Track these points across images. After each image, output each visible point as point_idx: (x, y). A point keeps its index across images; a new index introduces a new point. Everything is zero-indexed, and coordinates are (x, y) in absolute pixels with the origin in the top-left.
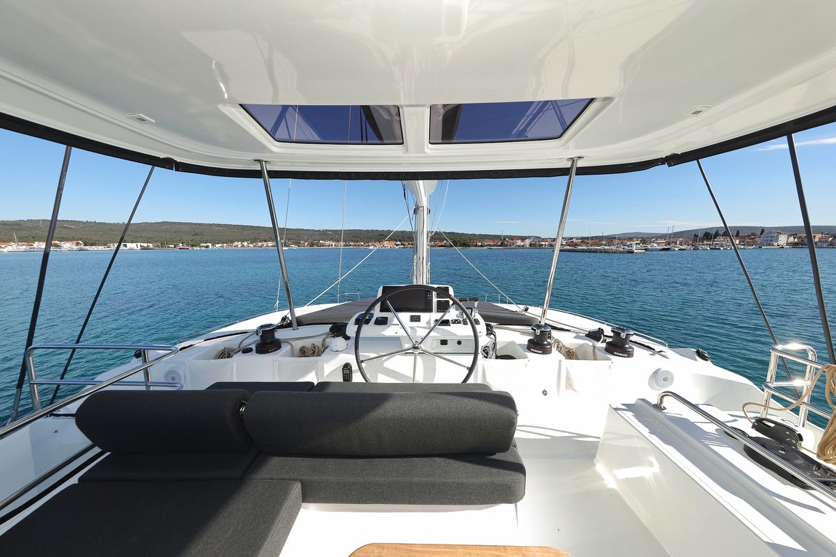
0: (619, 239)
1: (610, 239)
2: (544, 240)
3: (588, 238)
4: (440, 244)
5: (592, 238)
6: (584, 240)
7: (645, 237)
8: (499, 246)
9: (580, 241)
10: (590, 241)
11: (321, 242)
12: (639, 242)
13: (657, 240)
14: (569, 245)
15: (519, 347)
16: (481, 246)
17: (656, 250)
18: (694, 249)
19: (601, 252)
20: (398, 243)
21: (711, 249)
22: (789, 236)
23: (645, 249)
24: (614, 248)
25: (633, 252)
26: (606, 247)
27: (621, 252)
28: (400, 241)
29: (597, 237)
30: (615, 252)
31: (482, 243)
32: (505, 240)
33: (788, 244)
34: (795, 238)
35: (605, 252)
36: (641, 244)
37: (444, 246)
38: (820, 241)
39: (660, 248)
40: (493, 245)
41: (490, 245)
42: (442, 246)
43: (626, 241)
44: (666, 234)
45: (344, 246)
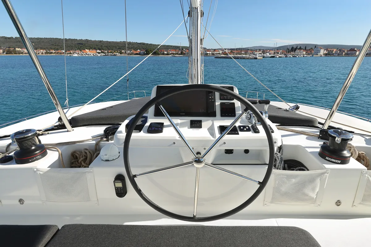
0: (251, 50)
1: (246, 50)
2: (209, 50)
3: (234, 49)
4: (135, 52)
5: (237, 49)
6: (232, 50)
7: (265, 49)
8: (180, 54)
9: (230, 51)
10: (235, 51)
11: (17, 49)
12: (261, 52)
13: (270, 51)
14: (223, 54)
15: (312, 156)
16: (167, 54)
17: (268, 57)
18: (285, 57)
19: (241, 58)
20: (98, 51)
21: (293, 57)
22: (325, 50)
23: (263, 57)
24: (248, 56)
25: (256, 58)
26: (244, 56)
27: (251, 59)
28: (100, 50)
29: (239, 49)
30: (248, 59)
31: (167, 52)
32: (183, 50)
33: (324, 54)
34: (327, 51)
35: (243, 59)
36: (262, 54)
37: (139, 54)
38: (335, 53)
39: (270, 56)
40: (176, 54)
41: (173, 54)
42: (137, 54)
43: (254, 52)
44: (275, 48)
45: (46, 53)
